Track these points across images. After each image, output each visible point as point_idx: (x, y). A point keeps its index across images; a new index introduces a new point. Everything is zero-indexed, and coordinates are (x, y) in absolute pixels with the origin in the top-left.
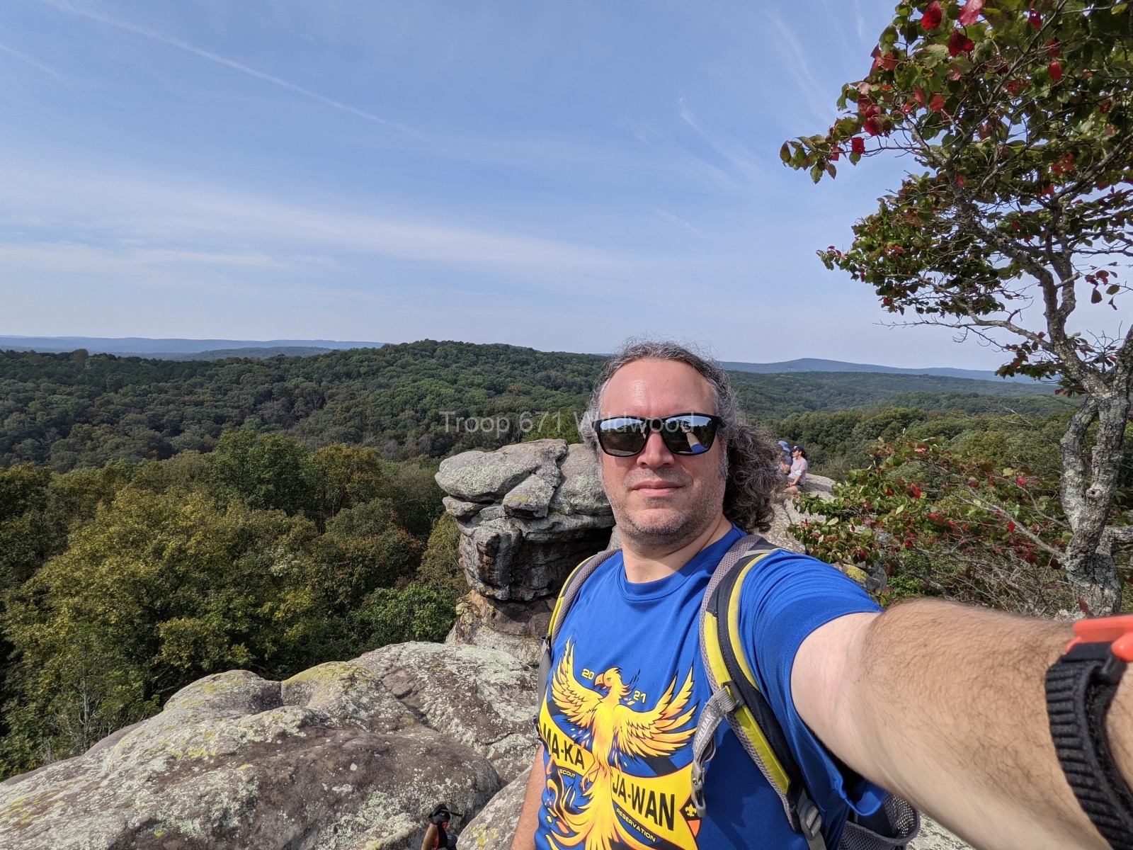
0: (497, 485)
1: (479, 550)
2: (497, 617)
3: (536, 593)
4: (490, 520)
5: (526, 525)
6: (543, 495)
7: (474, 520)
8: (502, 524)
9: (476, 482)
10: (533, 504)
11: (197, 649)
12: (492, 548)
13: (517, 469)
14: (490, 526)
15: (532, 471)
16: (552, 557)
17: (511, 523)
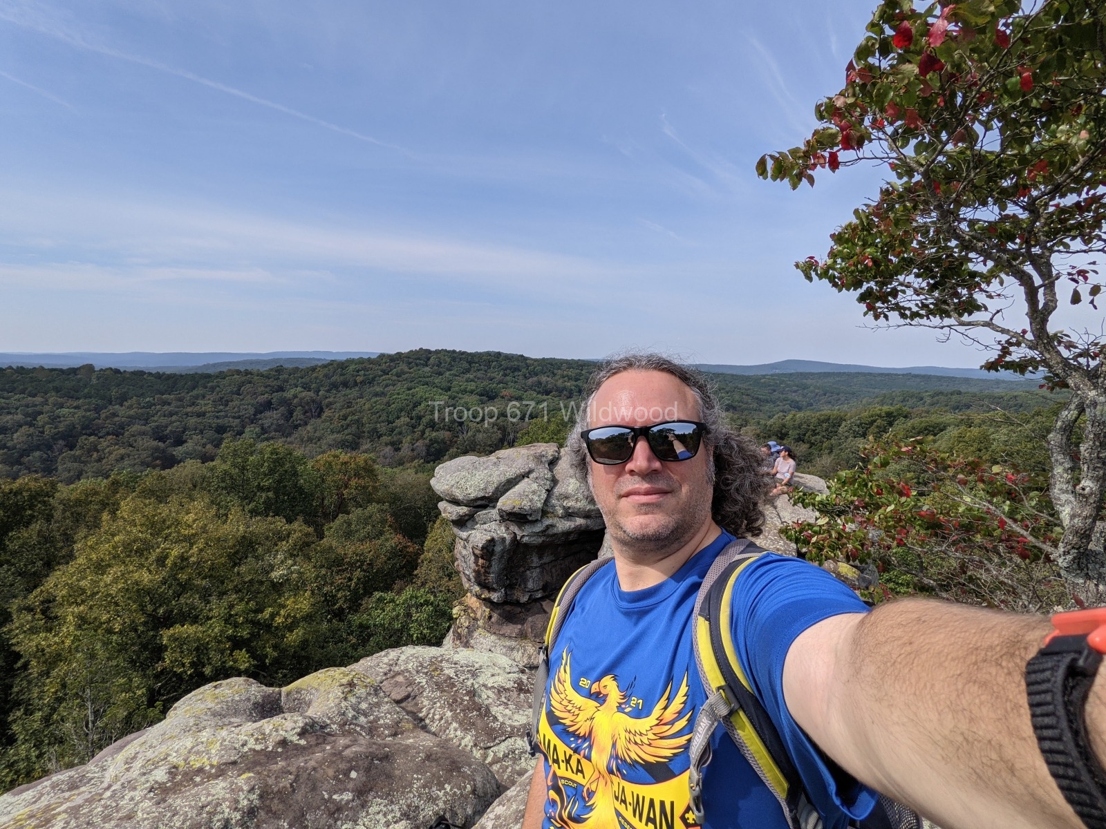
0: (491, 490)
1: (474, 554)
2: (493, 620)
3: (531, 596)
4: (485, 523)
5: (520, 528)
6: (536, 498)
7: (469, 524)
8: (497, 528)
9: (471, 487)
10: (527, 508)
11: (199, 655)
12: (488, 551)
13: (511, 473)
14: (485, 530)
15: (525, 475)
16: (546, 559)
17: (505, 527)
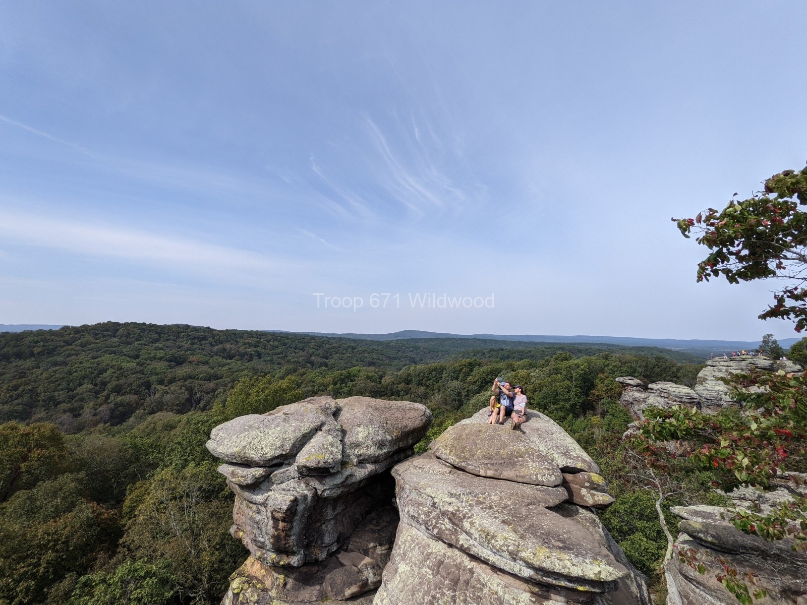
0: (288, 446)
1: (274, 518)
2: (288, 586)
3: (328, 550)
4: (282, 483)
5: (320, 482)
6: (335, 450)
7: (263, 486)
8: (296, 485)
9: (266, 446)
10: (329, 461)
13: (305, 428)
14: (284, 490)
15: (318, 429)
16: (339, 510)
17: (305, 483)
